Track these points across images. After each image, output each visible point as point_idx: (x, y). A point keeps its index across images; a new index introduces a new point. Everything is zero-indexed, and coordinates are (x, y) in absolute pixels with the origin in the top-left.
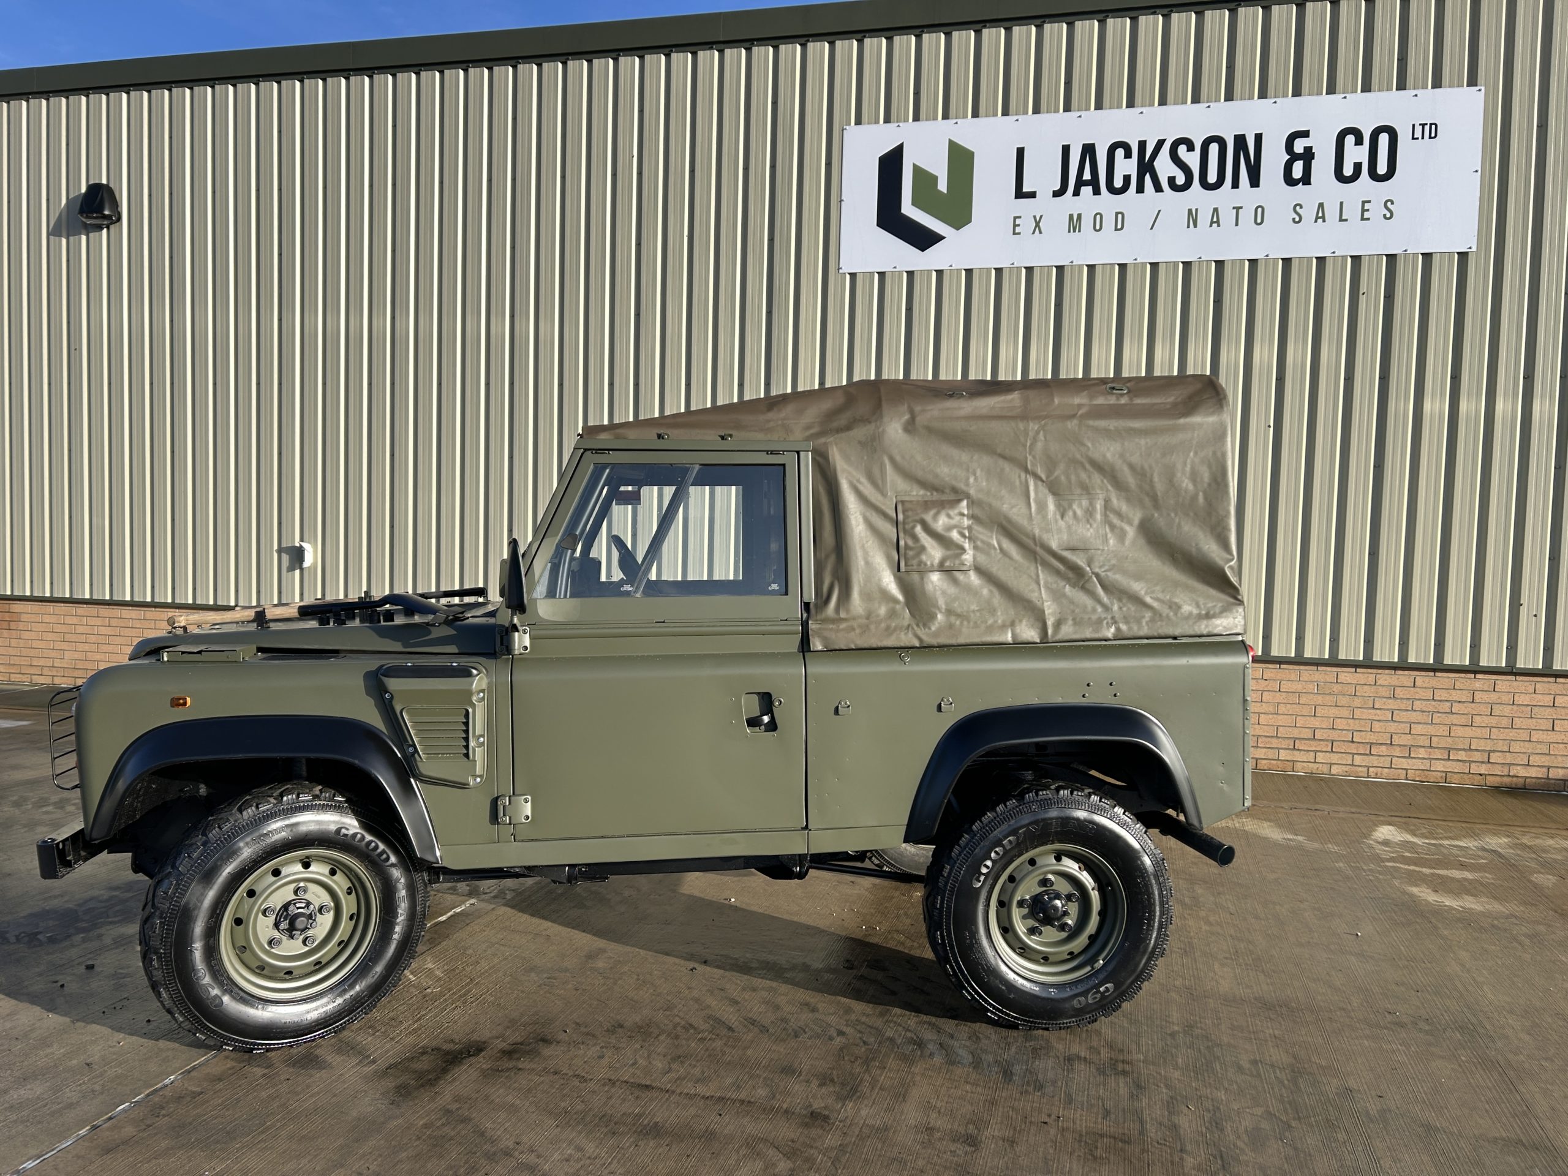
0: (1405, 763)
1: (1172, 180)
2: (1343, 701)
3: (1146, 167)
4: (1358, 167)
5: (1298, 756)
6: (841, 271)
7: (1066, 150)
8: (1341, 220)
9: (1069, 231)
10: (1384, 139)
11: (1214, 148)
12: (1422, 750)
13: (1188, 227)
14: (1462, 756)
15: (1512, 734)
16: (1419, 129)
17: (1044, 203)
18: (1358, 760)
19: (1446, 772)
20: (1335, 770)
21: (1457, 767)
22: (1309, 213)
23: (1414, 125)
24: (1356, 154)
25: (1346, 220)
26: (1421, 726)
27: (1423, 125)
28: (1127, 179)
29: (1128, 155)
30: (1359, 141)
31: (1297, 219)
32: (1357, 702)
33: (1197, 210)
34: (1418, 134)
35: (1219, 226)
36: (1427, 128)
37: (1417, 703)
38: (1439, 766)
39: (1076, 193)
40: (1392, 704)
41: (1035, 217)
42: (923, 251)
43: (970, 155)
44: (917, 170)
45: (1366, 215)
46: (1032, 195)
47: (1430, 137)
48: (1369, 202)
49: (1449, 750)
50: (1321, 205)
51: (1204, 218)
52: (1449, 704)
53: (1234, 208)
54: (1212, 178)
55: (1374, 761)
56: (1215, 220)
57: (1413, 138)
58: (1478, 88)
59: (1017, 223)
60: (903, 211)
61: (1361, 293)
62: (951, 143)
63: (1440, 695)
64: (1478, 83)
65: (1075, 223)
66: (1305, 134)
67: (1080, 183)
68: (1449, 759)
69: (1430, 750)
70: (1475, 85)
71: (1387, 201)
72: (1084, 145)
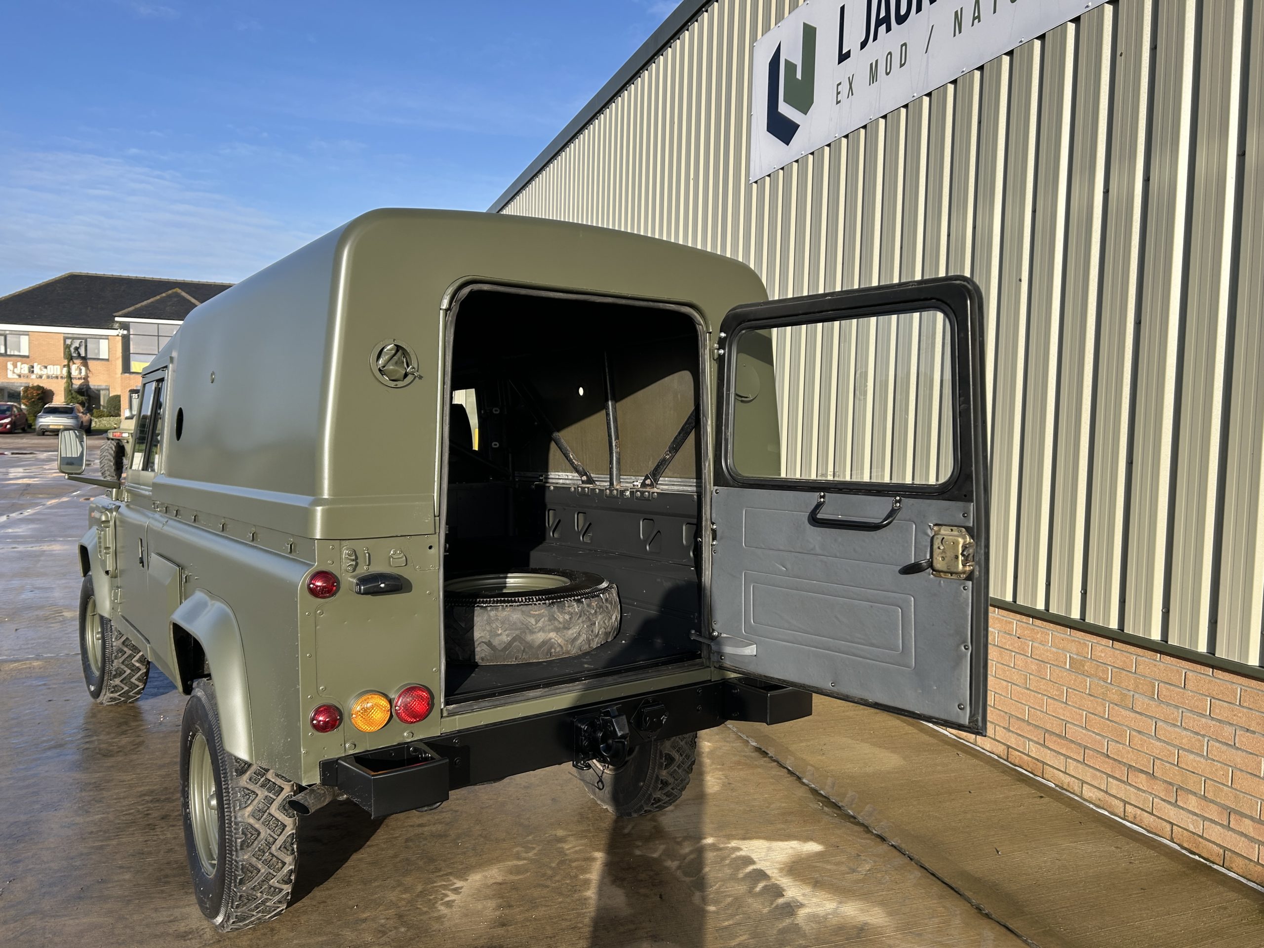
0: (1171, 813)
2: (1099, 688)
5: (1048, 757)
6: (750, 182)
9: (870, 85)
12: (1193, 800)
13: (954, 35)
14: (1248, 827)
17: (855, 60)
18: (1115, 787)
19: (1225, 849)
20: (1088, 793)
21: (1240, 845)
26: (1192, 757)
32: (1114, 695)
33: (962, 10)
35: (979, 21)
37: (1188, 716)
38: (1215, 833)
39: (875, 39)
40: (1154, 709)
42: (786, 144)
43: (814, 32)
44: (787, 64)
46: (848, 55)
49: (1230, 811)
51: (968, 16)
52: (1228, 730)
55: (1132, 795)
56: (976, 15)
59: (839, 90)
60: (779, 110)
62: (805, 24)
63: (1222, 711)
65: (873, 73)
67: (879, 23)
68: (1228, 827)
69: (1203, 803)
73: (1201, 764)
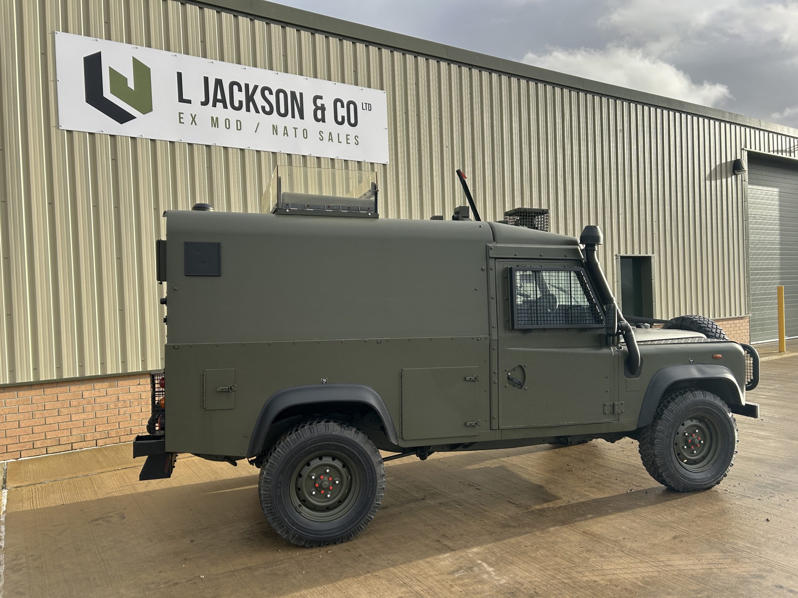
1: (263, 108)
3: (250, 98)
4: (343, 117)
6: (60, 128)
7: (206, 79)
8: (339, 142)
9: (212, 126)
10: (352, 106)
11: (281, 95)
13: (273, 134)
16: (364, 105)
17: (196, 107)
22: (326, 136)
23: (362, 103)
24: (342, 112)
25: (341, 142)
27: (366, 104)
28: (241, 102)
29: (240, 90)
30: (343, 106)
31: (321, 139)
33: (276, 126)
34: (364, 108)
35: (288, 136)
36: (367, 105)
39: (214, 105)
41: (191, 115)
42: (121, 124)
43: (148, 70)
44: (112, 71)
45: (349, 141)
46: (189, 102)
47: (369, 110)
48: (349, 135)
50: (330, 133)
51: (281, 131)
53: (294, 128)
54: (282, 111)
56: (286, 132)
57: (363, 109)
59: (181, 116)
60: (105, 95)
61: (350, 177)
62: (134, 60)
65: (215, 122)
66: (321, 98)
67: (216, 101)
70: (383, 90)
71: (356, 136)
72: (216, 79)
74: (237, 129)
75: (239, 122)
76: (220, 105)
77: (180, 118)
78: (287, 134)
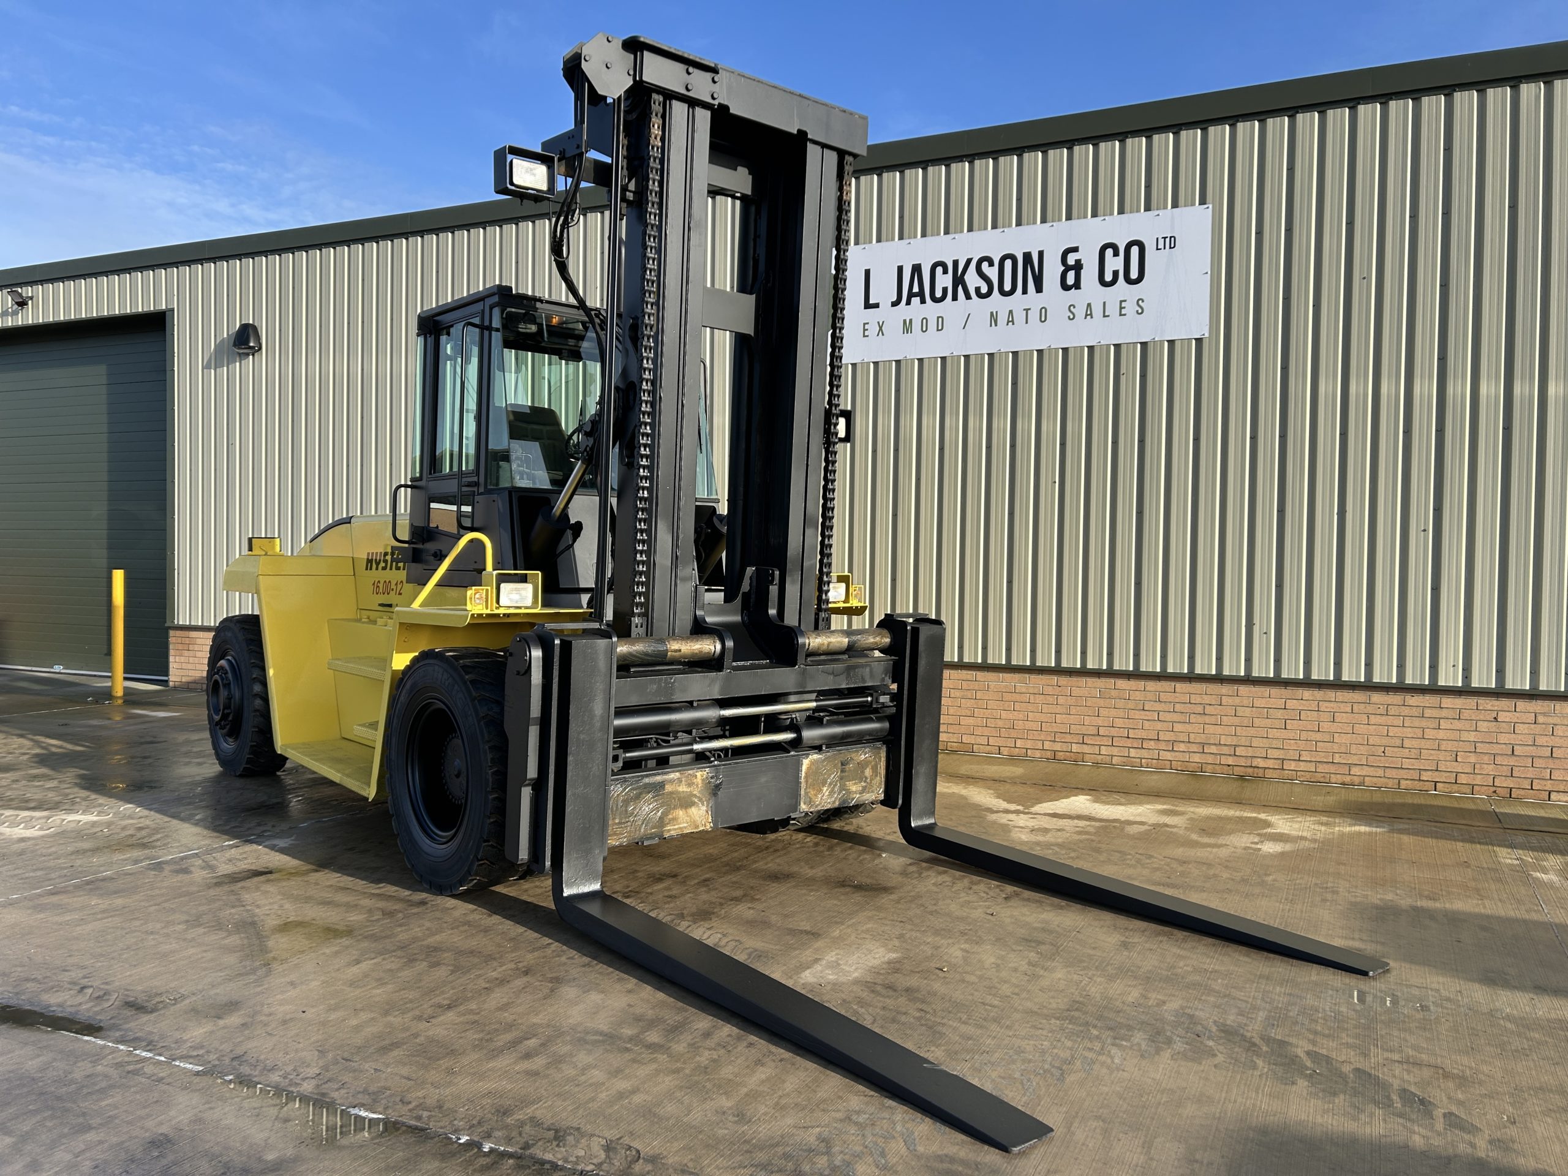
0: (1169, 756)
1: (978, 290)
2: (1121, 703)
3: (959, 281)
4: (1116, 274)
5: (1086, 749)
7: (900, 269)
8: (1104, 316)
9: (904, 333)
10: (1135, 250)
11: (1008, 264)
12: (1182, 745)
13: (991, 326)
14: (1213, 749)
15: (1252, 731)
16: (1161, 242)
17: (884, 312)
18: (1133, 753)
19: (1202, 763)
20: (1115, 761)
21: (1210, 759)
22: (1080, 311)
23: (1157, 238)
24: (1114, 264)
25: (1108, 316)
26: (1181, 724)
27: (1165, 238)
28: (945, 290)
29: (945, 272)
30: (1116, 254)
31: (1072, 317)
32: (1131, 705)
33: (997, 312)
34: (1161, 246)
35: (1013, 324)
36: (1168, 240)
37: (1177, 706)
38: (1197, 758)
39: (908, 303)
40: (1158, 706)
41: (879, 323)
45: (1123, 311)
46: (877, 306)
47: (1170, 248)
48: (1125, 301)
49: (1203, 745)
50: (1089, 305)
51: (1003, 318)
52: (1202, 706)
53: (1024, 310)
54: (1007, 287)
55: (1144, 753)
56: (1010, 319)
57: (1157, 249)
58: (1206, 206)
59: (866, 327)
61: (1122, 374)
63: (1195, 699)
64: (1208, 201)
65: (907, 327)
66: (1075, 250)
67: (911, 295)
68: (1203, 752)
69: (1188, 745)
70: (1205, 204)
71: (1139, 300)
72: (913, 265)
73: (1188, 728)
74: (938, 330)
75: (940, 319)
76: (916, 300)
77: (865, 330)
78: (1013, 321)
